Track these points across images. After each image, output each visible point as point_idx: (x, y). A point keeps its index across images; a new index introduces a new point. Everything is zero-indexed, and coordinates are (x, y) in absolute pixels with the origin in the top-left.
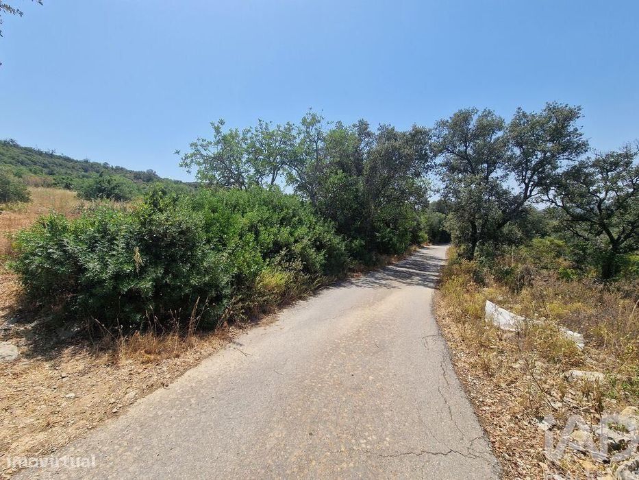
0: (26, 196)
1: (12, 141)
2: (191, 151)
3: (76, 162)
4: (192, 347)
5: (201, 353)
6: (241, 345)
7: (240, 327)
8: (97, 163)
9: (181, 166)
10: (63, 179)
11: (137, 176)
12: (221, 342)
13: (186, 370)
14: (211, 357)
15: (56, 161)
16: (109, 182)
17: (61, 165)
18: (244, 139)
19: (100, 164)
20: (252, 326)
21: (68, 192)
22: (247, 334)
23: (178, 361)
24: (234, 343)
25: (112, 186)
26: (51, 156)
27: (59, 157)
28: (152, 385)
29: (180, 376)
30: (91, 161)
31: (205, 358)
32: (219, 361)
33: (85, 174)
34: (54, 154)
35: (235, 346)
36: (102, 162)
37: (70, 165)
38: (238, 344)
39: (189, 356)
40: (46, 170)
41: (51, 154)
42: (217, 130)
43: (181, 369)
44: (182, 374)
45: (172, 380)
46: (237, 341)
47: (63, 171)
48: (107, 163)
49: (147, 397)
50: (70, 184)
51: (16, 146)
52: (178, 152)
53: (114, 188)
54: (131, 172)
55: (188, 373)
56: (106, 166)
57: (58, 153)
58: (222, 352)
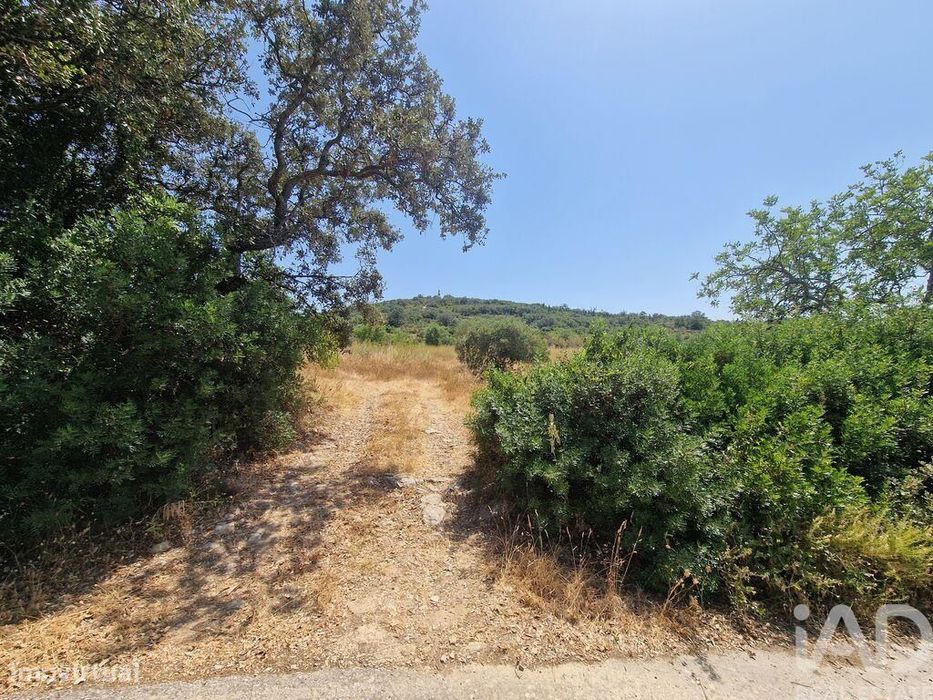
2: (716, 268)
4: (608, 615)
5: (617, 640)
6: (714, 677)
7: (741, 628)
9: (702, 295)
11: (679, 323)
12: (673, 641)
13: (568, 658)
14: (630, 663)
18: (836, 216)
19: (637, 315)
20: (777, 641)
22: (752, 655)
23: (569, 631)
24: (701, 660)
26: (593, 314)
28: (504, 650)
29: (552, 664)
30: (628, 313)
31: (619, 656)
32: (638, 684)
35: (697, 669)
38: (709, 669)
39: (591, 633)
41: (593, 312)
42: (763, 219)
43: (562, 650)
44: (558, 663)
45: (538, 661)
46: (712, 659)
48: (644, 312)
49: (486, 667)
52: (695, 276)
54: (671, 318)
55: (568, 668)
56: (642, 316)
57: (598, 311)
58: (660, 664)
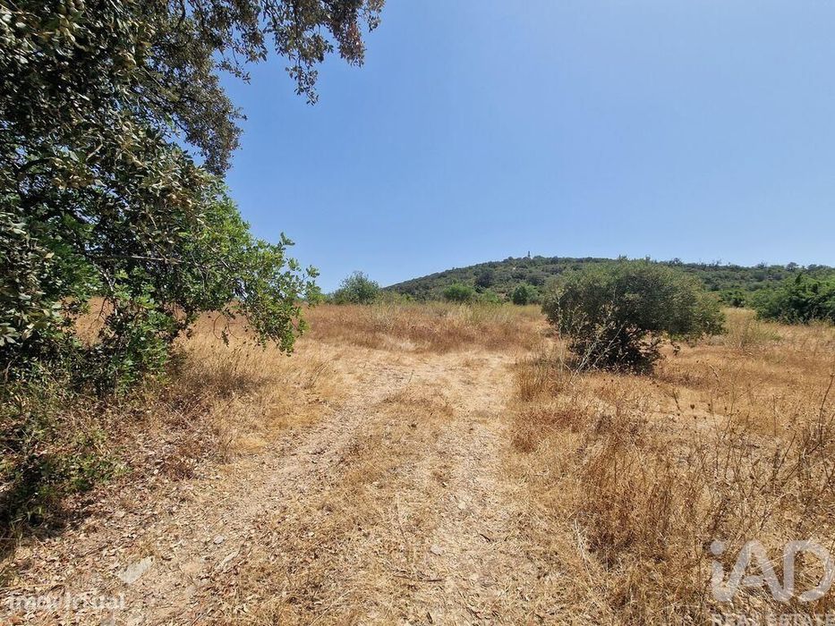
0: (718, 323)
1: (677, 260)
3: (747, 270)
8: (778, 266)
10: (731, 294)
15: (721, 273)
16: (815, 289)
17: (726, 277)
19: (783, 267)
21: (739, 310)
25: (821, 294)
26: (716, 268)
27: (726, 268)
30: (769, 265)
33: (759, 283)
34: (720, 265)
36: (785, 263)
37: (738, 275)
40: (709, 286)
41: (716, 266)
47: (729, 284)
48: (795, 264)
50: (741, 300)
51: (680, 265)
53: (824, 299)
57: (723, 264)
